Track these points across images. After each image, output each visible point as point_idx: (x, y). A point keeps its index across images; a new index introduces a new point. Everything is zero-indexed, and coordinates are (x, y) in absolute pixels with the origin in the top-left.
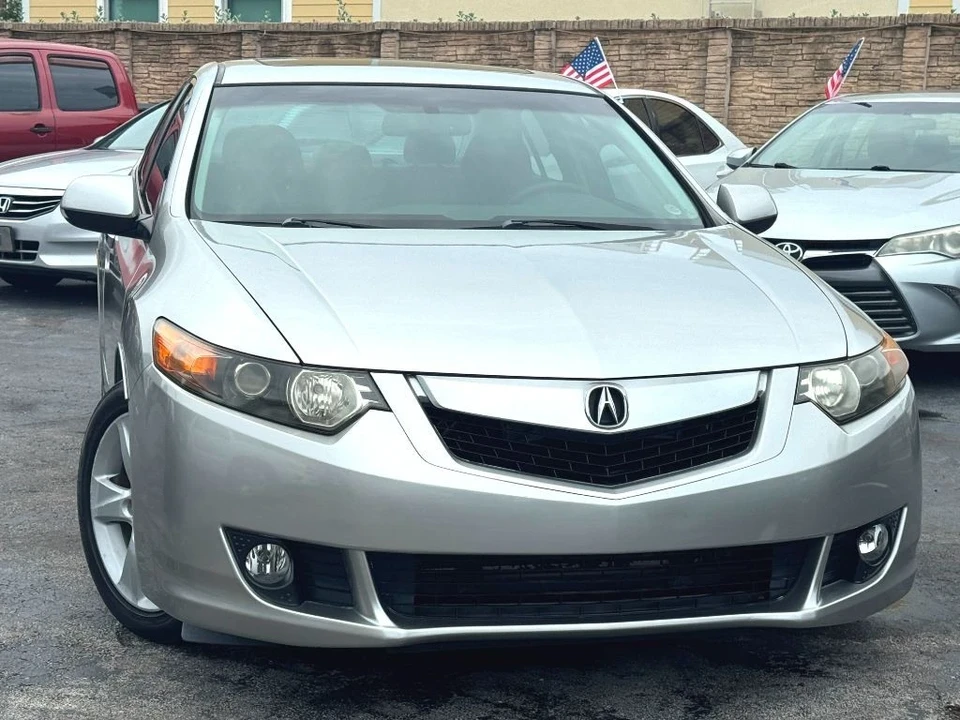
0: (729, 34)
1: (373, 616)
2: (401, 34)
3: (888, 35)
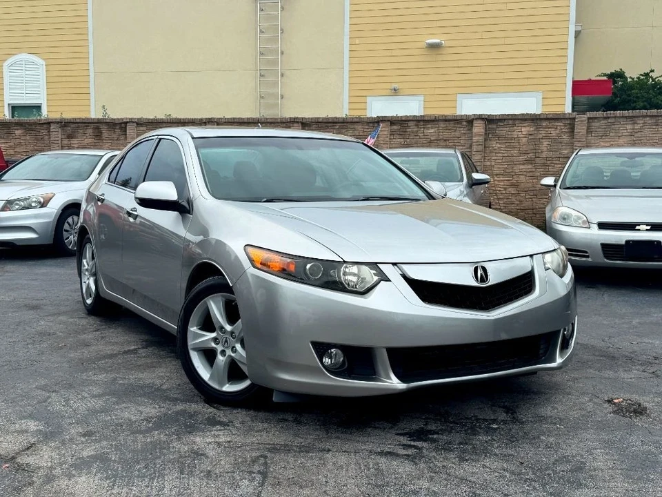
0: (300, 124)
1: (390, 379)
2: (137, 124)
3: (371, 125)
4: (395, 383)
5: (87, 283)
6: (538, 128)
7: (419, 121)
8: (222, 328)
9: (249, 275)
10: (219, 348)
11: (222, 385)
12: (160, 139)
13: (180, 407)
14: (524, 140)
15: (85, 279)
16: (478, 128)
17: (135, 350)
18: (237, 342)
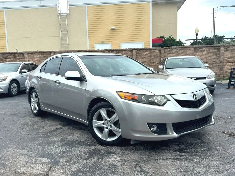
4: (175, 135)
5: (34, 105)
6: (151, 52)
7: (117, 51)
8: (106, 120)
9: (120, 101)
10: (105, 126)
11: (107, 139)
12: (63, 57)
13: (93, 148)
14: (147, 55)
15: (32, 104)
16: (134, 52)
17: (61, 127)
18: (112, 124)
